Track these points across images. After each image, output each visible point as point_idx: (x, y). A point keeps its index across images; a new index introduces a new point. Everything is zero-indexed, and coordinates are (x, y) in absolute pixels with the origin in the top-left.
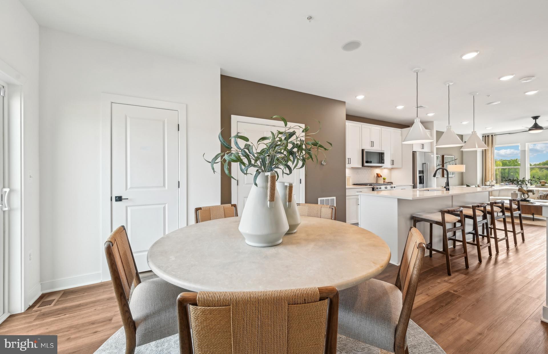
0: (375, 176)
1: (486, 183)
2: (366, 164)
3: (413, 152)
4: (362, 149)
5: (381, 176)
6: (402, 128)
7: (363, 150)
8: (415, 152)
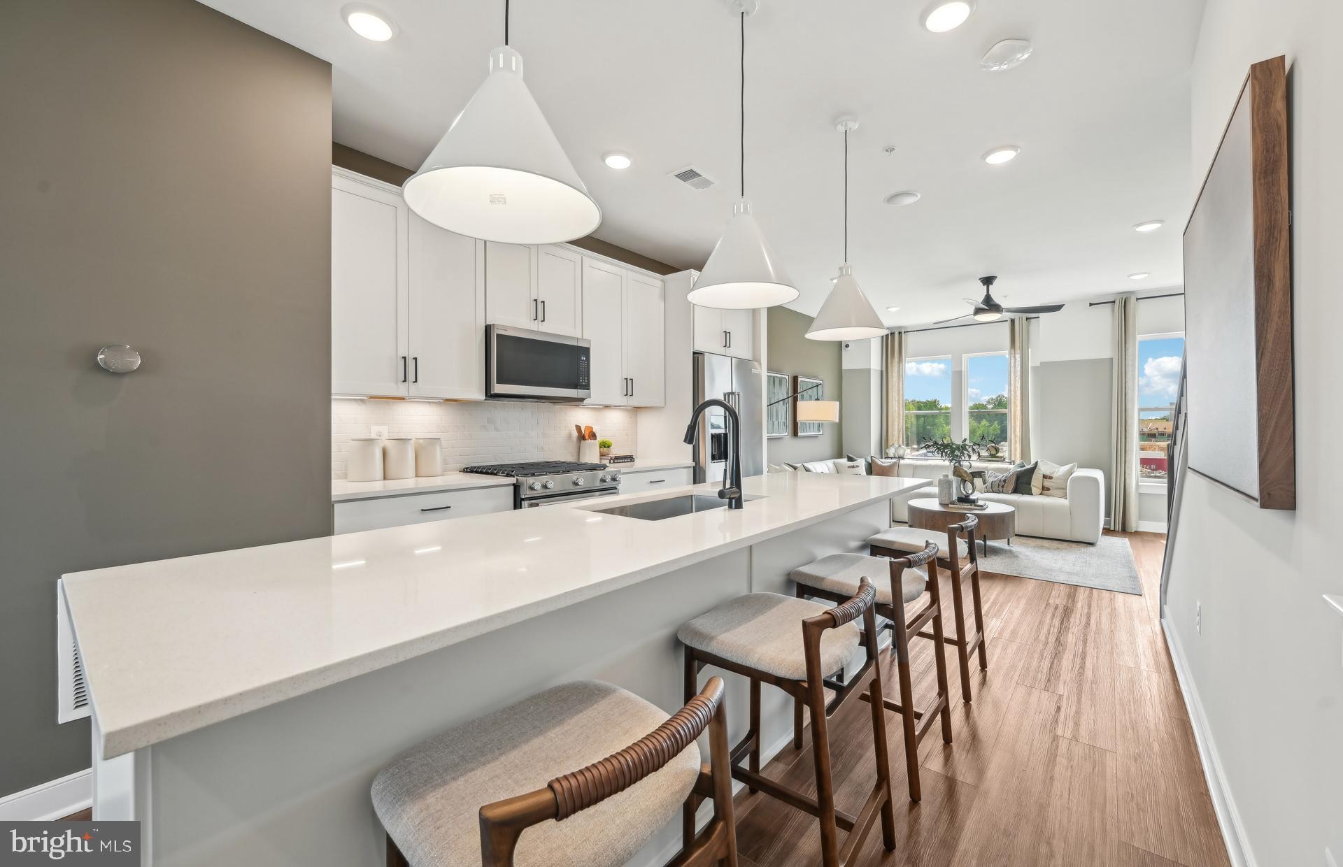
0: (570, 436)
1: (887, 451)
2: (499, 388)
3: (694, 353)
4: (488, 323)
5: (593, 436)
6: (664, 274)
7: (488, 329)
8: (700, 356)
